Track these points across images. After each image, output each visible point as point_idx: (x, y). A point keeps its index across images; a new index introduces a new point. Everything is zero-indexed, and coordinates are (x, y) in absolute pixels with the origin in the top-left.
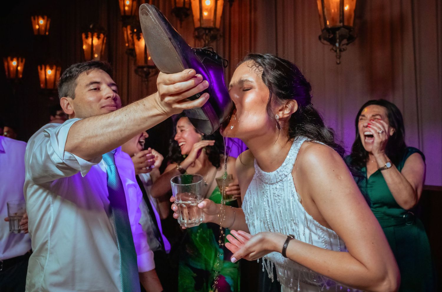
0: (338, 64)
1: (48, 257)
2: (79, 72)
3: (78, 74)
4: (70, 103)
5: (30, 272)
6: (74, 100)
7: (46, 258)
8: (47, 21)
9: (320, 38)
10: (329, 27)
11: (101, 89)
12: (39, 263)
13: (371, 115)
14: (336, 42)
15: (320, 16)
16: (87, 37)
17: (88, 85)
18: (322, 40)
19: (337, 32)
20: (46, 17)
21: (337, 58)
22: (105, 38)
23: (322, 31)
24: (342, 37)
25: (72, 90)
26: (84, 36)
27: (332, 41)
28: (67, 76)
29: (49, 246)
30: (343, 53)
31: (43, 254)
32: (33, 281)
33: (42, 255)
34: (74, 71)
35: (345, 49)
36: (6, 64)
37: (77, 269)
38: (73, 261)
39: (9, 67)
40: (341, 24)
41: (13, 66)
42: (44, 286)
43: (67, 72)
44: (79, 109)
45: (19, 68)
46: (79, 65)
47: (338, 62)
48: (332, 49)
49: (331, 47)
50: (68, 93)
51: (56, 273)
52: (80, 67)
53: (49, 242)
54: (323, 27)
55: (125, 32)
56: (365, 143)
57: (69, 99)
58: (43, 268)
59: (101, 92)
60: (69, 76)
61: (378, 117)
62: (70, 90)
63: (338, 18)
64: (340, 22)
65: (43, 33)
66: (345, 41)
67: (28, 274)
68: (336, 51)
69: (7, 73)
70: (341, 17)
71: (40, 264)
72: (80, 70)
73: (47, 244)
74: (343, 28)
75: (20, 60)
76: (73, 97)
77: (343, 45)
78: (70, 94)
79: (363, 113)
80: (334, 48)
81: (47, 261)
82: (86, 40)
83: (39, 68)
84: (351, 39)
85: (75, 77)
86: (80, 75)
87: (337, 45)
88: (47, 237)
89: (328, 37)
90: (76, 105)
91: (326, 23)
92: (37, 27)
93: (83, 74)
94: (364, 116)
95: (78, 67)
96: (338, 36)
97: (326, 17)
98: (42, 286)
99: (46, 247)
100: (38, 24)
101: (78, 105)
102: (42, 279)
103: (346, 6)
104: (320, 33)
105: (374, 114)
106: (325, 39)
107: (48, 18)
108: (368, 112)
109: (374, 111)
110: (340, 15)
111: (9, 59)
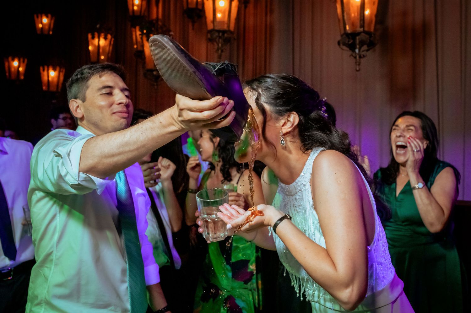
0: (357, 71)
1: (52, 269)
2: (92, 74)
3: (90, 76)
4: (80, 106)
5: (32, 283)
6: (85, 103)
7: (51, 270)
8: (51, 19)
9: (339, 43)
10: (349, 32)
11: (113, 94)
12: (42, 274)
13: (405, 126)
14: (355, 48)
15: (339, 20)
16: (93, 38)
17: (100, 89)
18: (341, 45)
19: (357, 38)
20: (50, 16)
21: (356, 65)
22: (113, 39)
23: (342, 36)
24: (362, 43)
25: (82, 92)
26: (90, 36)
27: (352, 47)
28: (78, 77)
29: (54, 257)
30: (363, 60)
31: (48, 265)
32: (36, 293)
33: (46, 265)
34: (86, 72)
35: (365, 55)
36: (7, 64)
37: (83, 282)
38: (79, 274)
39: (9, 67)
40: (362, 29)
41: (14, 67)
42: (47, 298)
43: (79, 73)
44: (89, 113)
45: (21, 69)
46: (92, 67)
47: (358, 69)
48: (352, 55)
49: (350, 53)
50: (78, 96)
51: (60, 285)
52: (93, 69)
53: (54, 253)
54: (343, 32)
55: (134, 33)
56: (397, 153)
57: (79, 102)
58: (46, 279)
59: (114, 97)
60: (80, 78)
61: (412, 128)
62: (80, 92)
63: (358, 23)
64: (361, 27)
65: (46, 33)
66: (365, 47)
67: (31, 285)
68: (355, 58)
69: (7, 74)
70: (362, 22)
71: (44, 275)
72: (93, 72)
73: (52, 255)
74: (363, 34)
75: (22, 60)
76: (84, 100)
77: (363, 51)
78: (80, 96)
79: (397, 123)
80: (354, 55)
81: (52, 272)
82: (93, 41)
83: (41, 68)
84: (371, 45)
85: (87, 79)
86: (92, 78)
87: (357, 51)
88: (52, 247)
89: (347, 42)
90: (86, 109)
91: (345, 28)
92: (40, 26)
93: (96, 77)
94: (397, 126)
95: (90, 68)
96: (358, 41)
97: (346, 22)
98: (45, 298)
99: (51, 257)
100: (42, 23)
101: (88, 109)
102: (46, 291)
103: (367, 11)
104: (339, 38)
105: (408, 125)
106: (344, 44)
107: (52, 16)
108: (402, 122)
109: (408, 122)
110: (361, 20)
111: (10, 59)
